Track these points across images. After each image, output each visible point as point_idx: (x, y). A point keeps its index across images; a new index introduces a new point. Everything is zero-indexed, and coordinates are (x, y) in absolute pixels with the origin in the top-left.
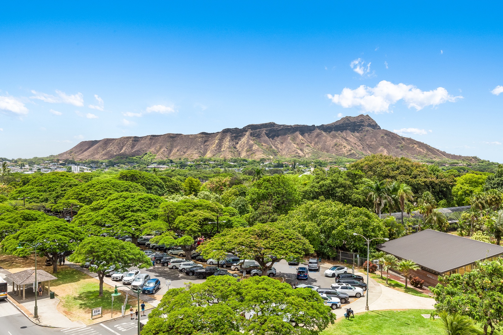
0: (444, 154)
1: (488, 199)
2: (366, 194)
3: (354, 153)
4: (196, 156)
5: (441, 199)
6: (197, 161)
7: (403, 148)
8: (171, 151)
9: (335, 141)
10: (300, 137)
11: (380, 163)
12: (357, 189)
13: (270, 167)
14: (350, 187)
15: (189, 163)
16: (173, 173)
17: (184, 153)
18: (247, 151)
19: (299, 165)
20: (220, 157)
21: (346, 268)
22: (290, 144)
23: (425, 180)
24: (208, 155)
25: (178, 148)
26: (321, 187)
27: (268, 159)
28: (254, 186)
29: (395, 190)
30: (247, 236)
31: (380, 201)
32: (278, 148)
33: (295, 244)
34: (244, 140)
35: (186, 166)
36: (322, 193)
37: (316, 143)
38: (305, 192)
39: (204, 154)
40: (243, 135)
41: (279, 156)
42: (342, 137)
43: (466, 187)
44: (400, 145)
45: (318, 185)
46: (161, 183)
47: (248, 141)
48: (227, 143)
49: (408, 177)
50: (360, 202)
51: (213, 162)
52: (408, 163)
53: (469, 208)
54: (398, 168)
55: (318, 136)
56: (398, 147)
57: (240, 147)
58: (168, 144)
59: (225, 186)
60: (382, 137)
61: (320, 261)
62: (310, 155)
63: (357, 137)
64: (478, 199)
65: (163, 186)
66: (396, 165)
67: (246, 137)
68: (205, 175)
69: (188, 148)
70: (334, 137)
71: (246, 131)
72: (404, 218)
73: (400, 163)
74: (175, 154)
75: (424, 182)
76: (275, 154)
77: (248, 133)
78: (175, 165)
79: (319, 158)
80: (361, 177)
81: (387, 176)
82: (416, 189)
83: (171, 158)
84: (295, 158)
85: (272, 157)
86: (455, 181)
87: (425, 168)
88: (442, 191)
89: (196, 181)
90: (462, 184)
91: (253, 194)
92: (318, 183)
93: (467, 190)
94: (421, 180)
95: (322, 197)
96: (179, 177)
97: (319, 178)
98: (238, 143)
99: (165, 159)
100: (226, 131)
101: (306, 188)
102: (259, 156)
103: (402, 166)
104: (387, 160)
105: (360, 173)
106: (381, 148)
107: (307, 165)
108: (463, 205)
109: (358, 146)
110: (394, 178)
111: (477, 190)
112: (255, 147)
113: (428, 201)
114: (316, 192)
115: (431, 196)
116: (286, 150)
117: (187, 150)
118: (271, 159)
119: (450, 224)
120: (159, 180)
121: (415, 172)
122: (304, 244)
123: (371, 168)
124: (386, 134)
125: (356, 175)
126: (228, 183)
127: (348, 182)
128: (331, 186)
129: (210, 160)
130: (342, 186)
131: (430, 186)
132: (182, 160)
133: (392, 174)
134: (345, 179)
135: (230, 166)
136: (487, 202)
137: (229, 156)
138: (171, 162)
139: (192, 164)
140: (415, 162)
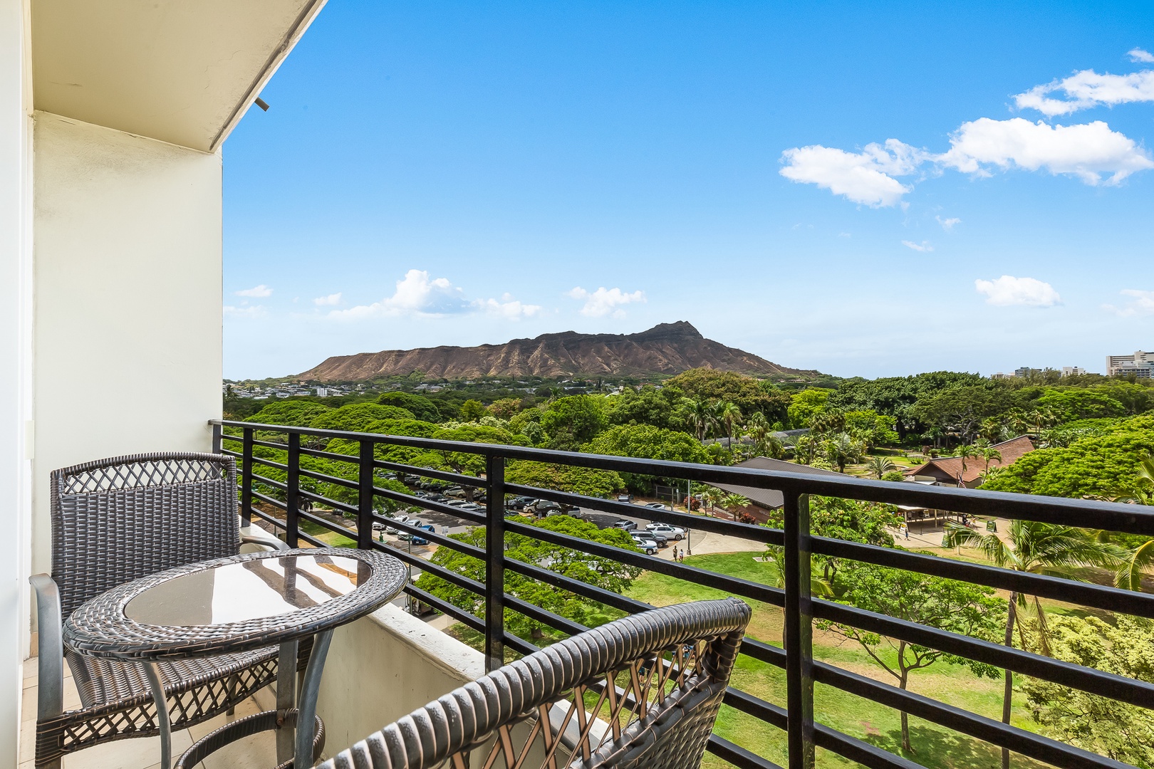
0: (778, 367)
1: (829, 419)
2: (686, 416)
3: (671, 367)
4: (477, 374)
5: (775, 421)
6: (479, 380)
7: (730, 362)
8: (445, 368)
9: (648, 353)
10: (606, 349)
11: (702, 378)
12: (675, 410)
13: (569, 386)
14: (667, 409)
15: (468, 383)
16: (448, 395)
17: (463, 370)
18: (541, 367)
19: (606, 382)
20: (508, 374)
21: (663, 506)
22: (595, 357)
23: (756, 398)
24: (492, 373)
25: (454, 364)
26: (631, 409)
27: (567, 377)
28: (550, 408)
29: (721, 410)
30: (542, 469)
31: (703, 425)
32: (579, 363)
33: (601, 477)
34: (537, 353)
35: (465, 385)
36: (633, 416)
37: (626, 356)
38: (613, 416)
39: (488, 371)
40: (536, 348)
41: (580, 373)
42: (657, 349)
43: (805, 406)
44: (725, 357)
45: (629, 406)
46: (433, 408)
47: (542, 355)
48: (515, 357)
49: (736, 395)
50: (679, 425)
51: (499, 381)
52: (735, 378)
53: (807, 431)
54: (724, 385)
55: (627, 347)
56: (724, 361)
57: (532, 362)
58: (442, 359)
59: (514, 410)
60: (705, 348)
61: (633, 499)
62: (618, 371)
63: (675, 348)
64: (817, 420)
65: (436, 411)
66: (721, 382)
67: (539, 349)
68: (489, 397)
69: (467, 364)
70: (648, 348)
71: (540, 343)
72: (732, 445)
73: (726, 378)
74: (450, 371)
75: (755, 401)
76: (575, 369)
77: (541, 345)
78: (450, 385)
79: (629, 374)
80: (680, 395)
81: (712, 395)
82: (746, 410)
83: (445, 377)
84: (600, 375)
85: (571, 374)
86: (791, 399)
87: (756, 384)
88: (776, 413)
89: (478, 405)
90: (800, 402)
91: (549, 418)
92: (628, 403)
93: (806, 409)
94: (751, 398)
95: (633, 421)
96: (455, 399)
97: (629, 399)
98: (529, 357)
99: (438, 378)
100: (515, 343)
101: (614, 410)
102: (556, 372)
103: (728, 382)
104: (711, 375)
105: (678, 390)
106: (704, 361)
107: (615, 383)
108: (801, 427)
109: (677, 359)
110: (719, 396)
111: (817, 409)
112: (551, 362)
113: (759, 423)
114: (627, 415)
115: (762, 418)
116: (590, 365)
117: (466, 367)
118: (571, 376)
119: (786, 450)
120: (430, 404)
121: (744, 389)
122: (612, 477)
123: (691, 385)
124: (709, 345)
125: (673, 393)
126: (517, 406)
127: (664, 402)
128: (644, 407)
129: (494, 378)
130: (657, 407)
131: (762, 406)
132: (460, 379)
133: (717, 391)
134: (661, 399)
135: (521, 386)
136: (828, 423)
137: (519, 373)
138: (446, 381)
139: (473, 383)
140: (744, 377)
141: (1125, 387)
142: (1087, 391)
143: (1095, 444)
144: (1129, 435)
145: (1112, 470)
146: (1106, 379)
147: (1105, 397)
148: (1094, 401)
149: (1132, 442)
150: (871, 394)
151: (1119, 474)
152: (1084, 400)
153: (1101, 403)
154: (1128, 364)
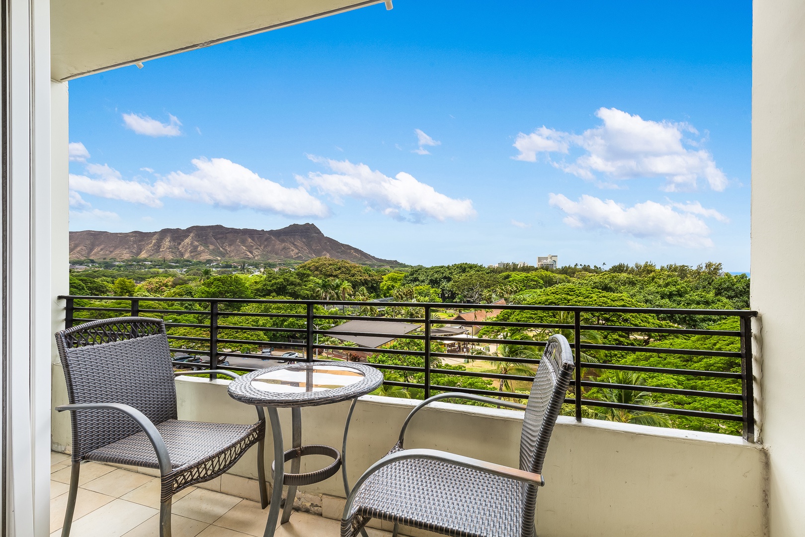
0: (373, 257)
1: (405, 291)
2: (313, 290)
3: (300, 256)
4: (126, 256)
5: (372, 293)
6: (128, 261)
7: (343, 252)
8: (91, 250)
9: (283, 245)
10: (250, 240)
11: (325, 264)
12: (306, 286)
13: (217, 268)
14: (299, 285)
15: (117, 264)
16: (95, 274)
17: (111, 252)
18: (191, 252)
19: (249, 265)
20: (159, 257)
21: (297, 353)
22: (239, 246)
23: (361, 278)
24: (143, 255)
25: (102, 247)
26: (272, 285)
27: (216, 260)
28: (203, 285)
29: (338, 286)
30: (198, 333)
31: (326, 296)
32: (226, 250)
33: (249, 336)
34: (188, 241)
35: (114, 266)
36: (275, 291)
37: (265, 246)
38: (258, 290)
39: (138, 253)
40: (187, 236)
41: (227, 258)
42: (291, 242)
43: (389, 283)
44: (339, 250)
45: (271, 283)
46: (80, 285)
47: (192, 243)
48: (167, 243)
49: (347, 276)
50: (308, 296)
51: (150, 263)
52: (347, 265)
53: (391, 299)
54: (339, 269)
55: (266, 240)
56: (338, 252)
57: (183, 247)
58: (88, 242)
59: (167, 286)
60: (325, 243)
61: (273, 350)
62: (259, 256)
63: (304, 242)
64: (398, 292)
65: (83, 289)
66: (338, 266)
67: (190, 238)
68: (139, 276)
69: (116, 247)
70: (283, 241)
71: (191, 232)
72: (345, 309)
73: (341, 264)
74: (98, 252)
75: (360, 279)
76: (223, 255)
77: (192, 235)
78: (97, 265)
79: (268, 259)
80: (308, 275)
81: (331, 275)
82: (355, 285)
83: (91, 258)
84: (244, 260)
85: (219, 258)
86: (383, 279)
87: (360, 268)
88: (372, 287)
89: (130, 282)
90: (386, 281)
91: (203, 293)
92: (270, 281)
93: (390, 285)
94: (358, 278)
95: (274, 294)
96: (104, 278)
97: (271, 277)
98: (180, 244)
99: (83, 258)
100: (165, 232)
101: (259, 286)
102: (205, 257)
103: (342, 267)
104: (331, 262)
105: (308, 272)
106: (324, 252)
107: (257, 266)
108: (387, 297)
109: (305, 250)
110: (336, 276)
111: (397, 285)
112: (200, 248)
113: (363, 295)
114: (270, 290)
115: (365, 291)
116: (235, 251)
117: (115, 249)
118: (218, 260)
119: (379, 311)
120: (77, 281)
121: (353, 272)
122: (259, 335)
123: (317, 269)
124: (329, 241)
125: (304, 274)
126: (170, 283)
127: (298, 281)
128: (283, 284)
129: (145, 260)
130: (292, 284)
131: (365, 283)
132: (108, 260)
133: (335, 273)
134: (295, 278)
135: (172, 267)
136: (404, 294)
137: (170, 257)
138: (92, 261)
139: (122, 264)
140: (353, 264)
141: (544, 273)
142: (529, 275)
143: (534, 302)
144: (548, 297)
145: (541, 315)
146: (536, 269)
147: (536, 278)
148: (532, 280)
149: (549, 301)
150: (428, 276)
151: (543, 317)
152: (528, 280)
153: (534, 281)
154: (545, 261)
